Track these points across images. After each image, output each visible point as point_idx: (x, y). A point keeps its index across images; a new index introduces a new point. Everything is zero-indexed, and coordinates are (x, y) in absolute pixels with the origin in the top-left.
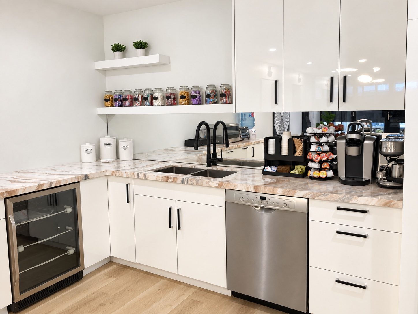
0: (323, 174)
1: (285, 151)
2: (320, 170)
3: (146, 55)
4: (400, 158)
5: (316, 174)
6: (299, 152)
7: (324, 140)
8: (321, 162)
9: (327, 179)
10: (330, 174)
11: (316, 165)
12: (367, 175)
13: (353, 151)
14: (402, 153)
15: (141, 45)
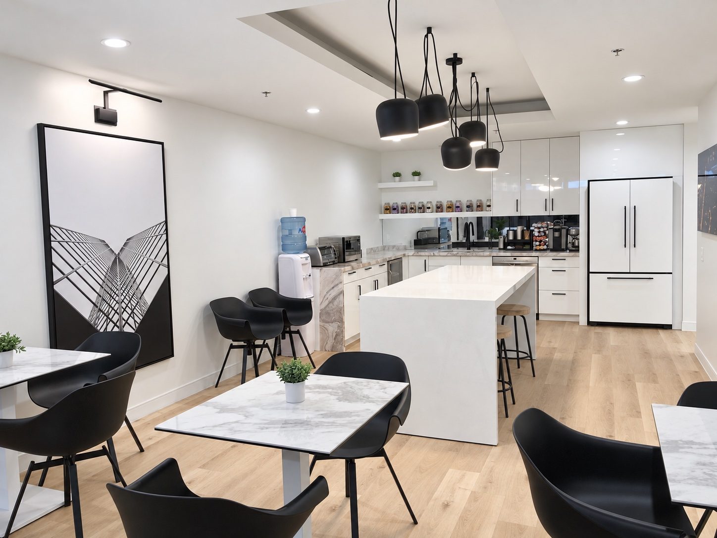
0: (542, 247)
1: (519, 237)
2: (540, 245)
3: (419, 181)
4: (578, 237)
5: (538, 248)
6: (527, 238)
7: (542, 230)
8: (540, 241)
9: (544, 250)
10: (545, 247)
11: (538, 243)
12: (563, 247)
13: (557, 234)
14: (578, 234)
15: (416, 174)
